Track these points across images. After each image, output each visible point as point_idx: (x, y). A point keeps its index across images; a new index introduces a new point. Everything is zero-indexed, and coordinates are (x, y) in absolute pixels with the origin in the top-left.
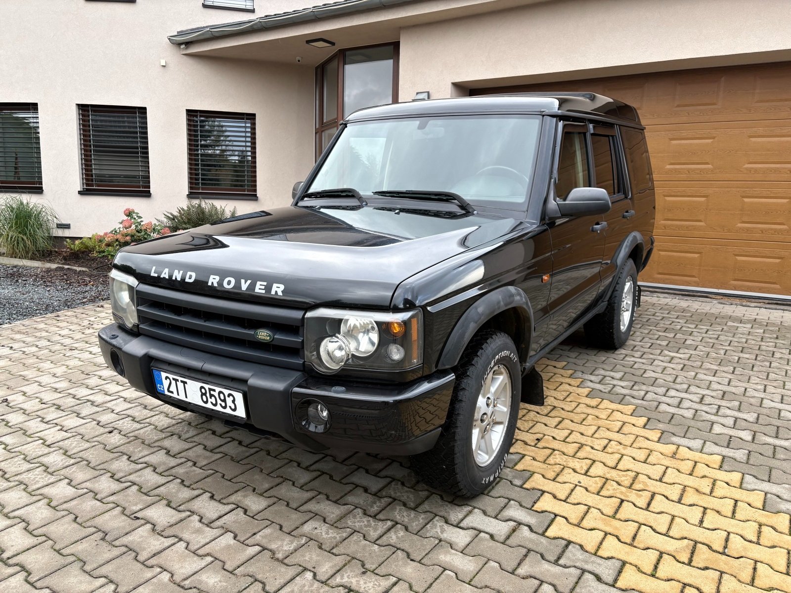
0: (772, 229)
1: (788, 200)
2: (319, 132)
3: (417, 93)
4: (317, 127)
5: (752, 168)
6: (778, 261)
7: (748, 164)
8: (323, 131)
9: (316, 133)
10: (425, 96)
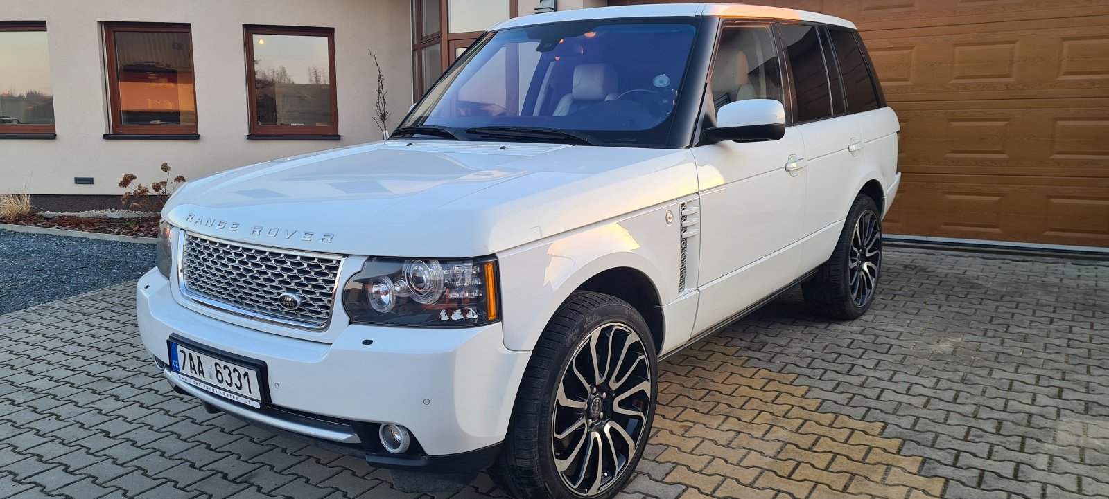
0: (988, 159)
2: (418, 49)
3: (541, 1)
4: (415, 42)
5: (961, 84)
7: (956, 78)
8: (423, 48)
9: (414, 50)
10: (551, 4)
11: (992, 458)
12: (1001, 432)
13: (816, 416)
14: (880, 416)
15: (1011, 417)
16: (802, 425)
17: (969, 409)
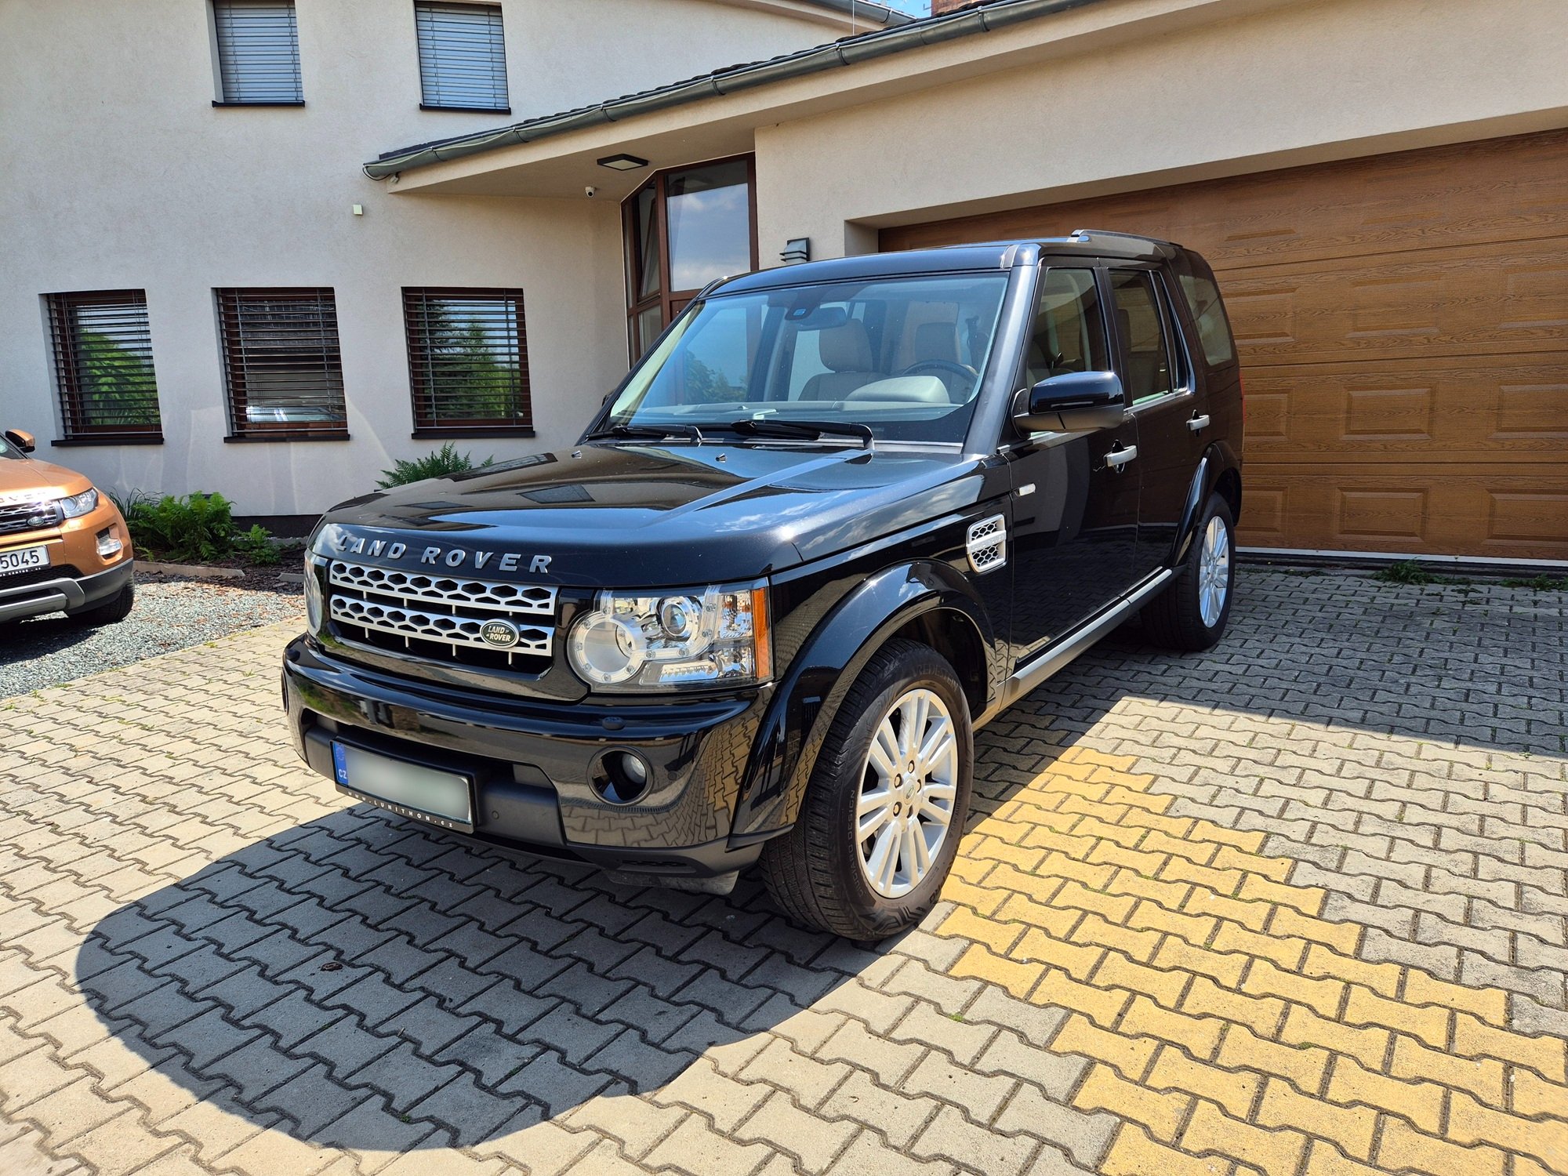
0: (1402, 442)
2: (633, 314)
3: (789, 242)
4: (631, 306)
8: (638, 314)
9: (629, 315)
10: (802, 246)
11: (1431, 889)
12: (1442, 846)
13: (1165, 823)
14: (1259, 822)
15: (1454, 821)
16: (1144, 837)
17: (1390, 810)
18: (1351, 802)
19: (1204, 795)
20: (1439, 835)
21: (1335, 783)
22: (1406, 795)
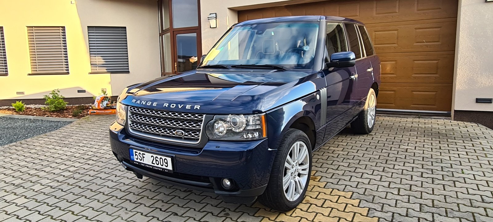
0: (389, 77)
1: (395, 62)
2: (161, 35)
3: (210, 14)
4: (160, 32)
5: (377, 47)
6: (392, 92)
8: (163, 35)
9: (160, 36)
10: (214, 15)
11: (397, 206)
12: (400, 194)
13: (324, 190)
14: (351, 189)
15: (403, 187)
16: (318, 195)
17: (386, 184)
18: (375, 182)
19: (335, 181)
20: (399, 191)
21: (371, 177)
22: (390, 180)
